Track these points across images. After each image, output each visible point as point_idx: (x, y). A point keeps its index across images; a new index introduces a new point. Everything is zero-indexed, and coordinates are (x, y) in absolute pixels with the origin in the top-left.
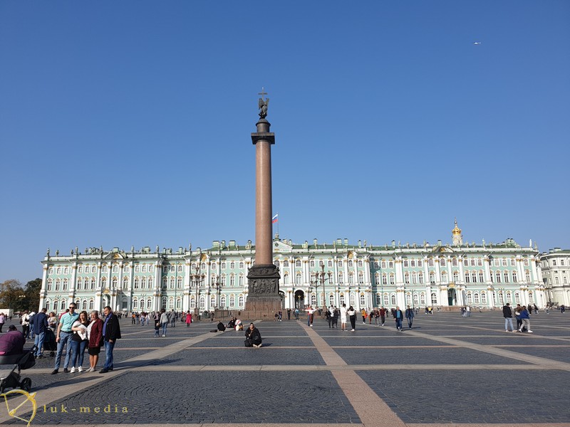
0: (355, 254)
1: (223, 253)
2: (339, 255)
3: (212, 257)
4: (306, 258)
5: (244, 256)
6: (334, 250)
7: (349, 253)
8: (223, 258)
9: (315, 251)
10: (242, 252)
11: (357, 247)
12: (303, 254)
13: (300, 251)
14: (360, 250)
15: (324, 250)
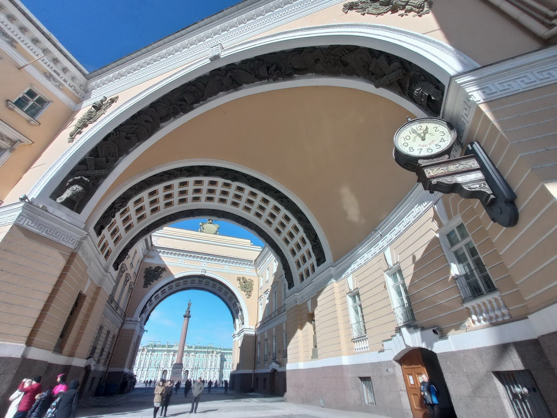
0: (215, 352)
1: (154, 348)
2: (208, 353)
3: (148, 351)
4: (193, 354)
5: (164, 351)
6: (206, 350)
7: (213, 352)
8: (154, 351)
9: (198, 350)
10: (163, 349)
11: (217, 349)
12: (192, 351)
13: (191, 349)
14: (218, 350)
15: (202, 350)
